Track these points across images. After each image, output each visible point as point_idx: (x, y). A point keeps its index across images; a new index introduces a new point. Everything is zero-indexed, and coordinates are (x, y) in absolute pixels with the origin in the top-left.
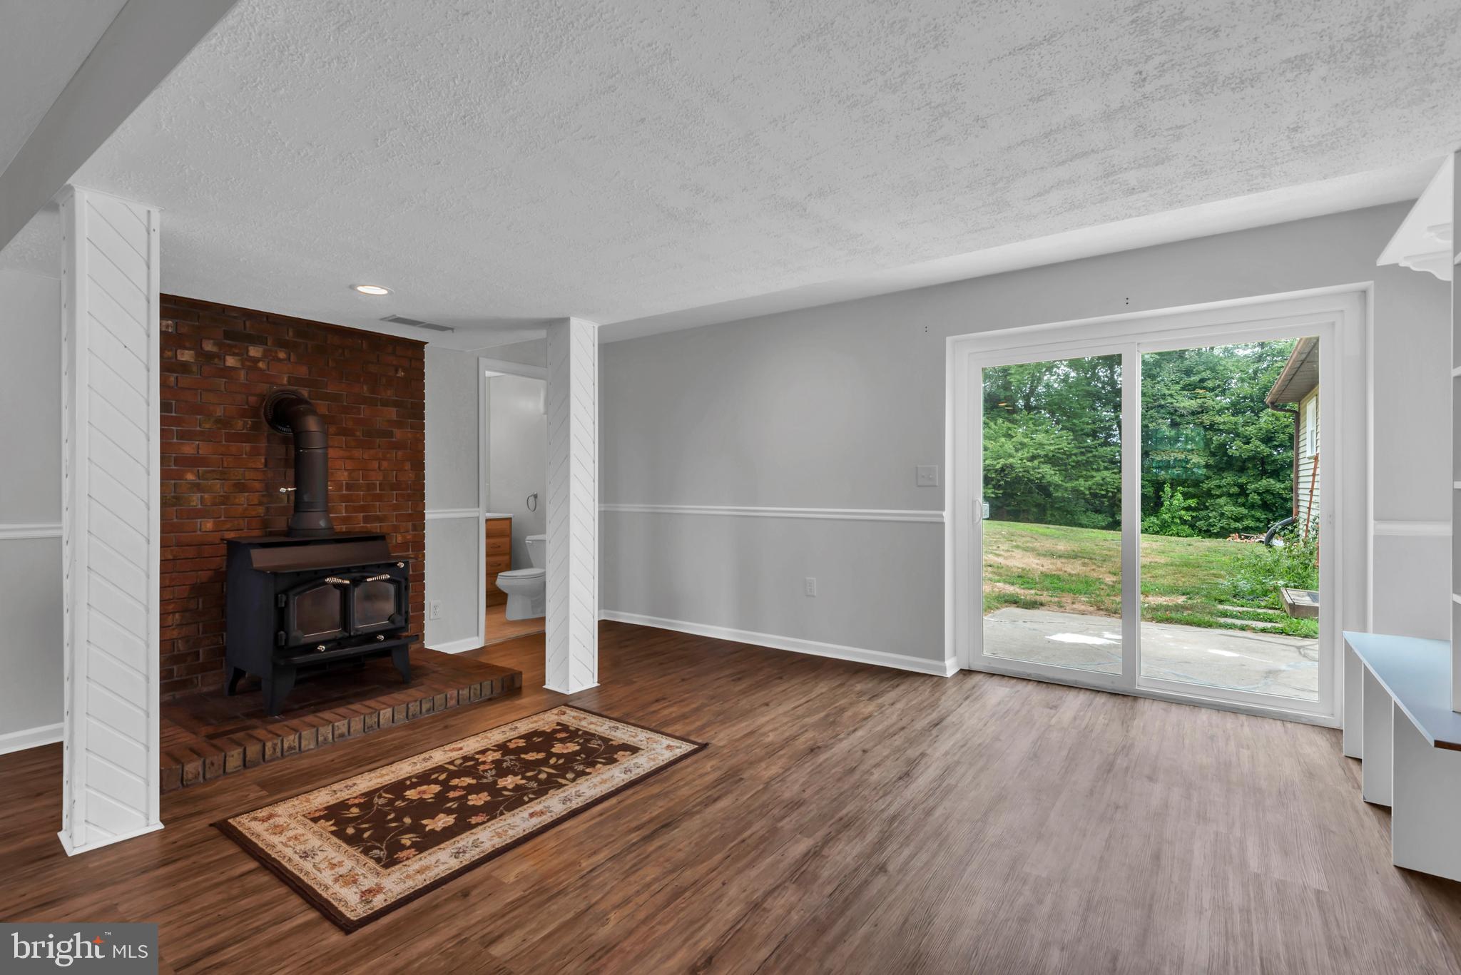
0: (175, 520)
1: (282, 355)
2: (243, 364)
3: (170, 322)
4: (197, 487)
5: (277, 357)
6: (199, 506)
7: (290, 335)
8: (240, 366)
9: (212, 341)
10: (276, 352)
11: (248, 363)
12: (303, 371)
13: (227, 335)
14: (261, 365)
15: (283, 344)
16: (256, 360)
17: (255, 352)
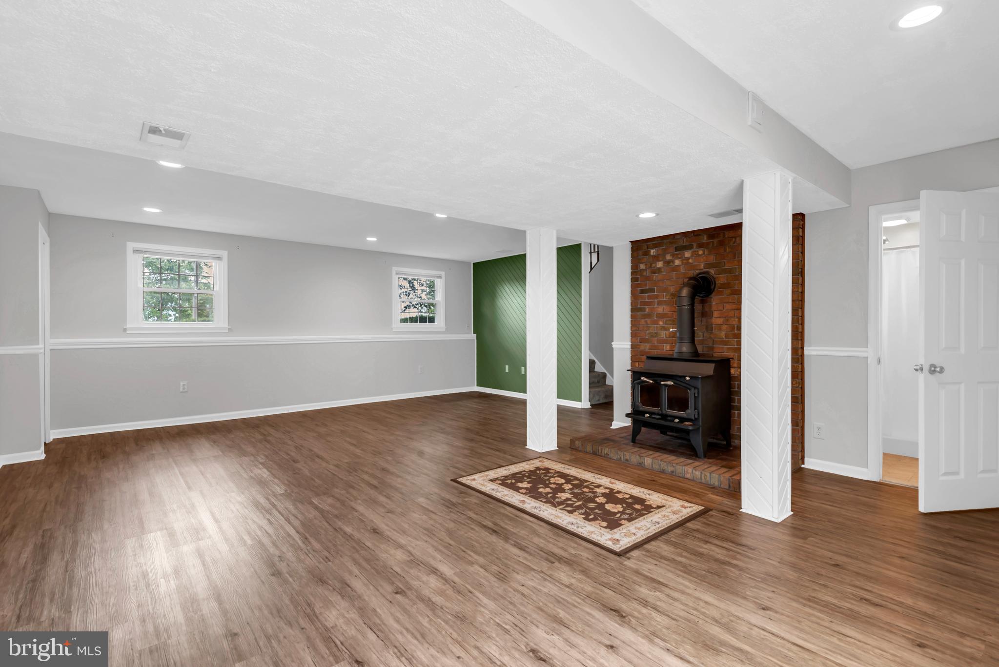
0: (656, 344)
1: (700, 252)
2: (682, 263)
3: (654, 250)
4: (664, 328)
5: (698, 254)
6: (665, 338)
7: (705, 239)
8: (681, 264)
9: (670, 254)
10: (698, 252)
11: (684, 261)
12: (712, 259)
13: (677, 249)
14: (690, 261)
15: (700, 246)
16: (688, 259)
17: (687, 254)
